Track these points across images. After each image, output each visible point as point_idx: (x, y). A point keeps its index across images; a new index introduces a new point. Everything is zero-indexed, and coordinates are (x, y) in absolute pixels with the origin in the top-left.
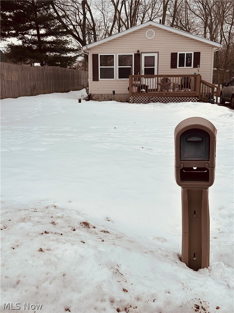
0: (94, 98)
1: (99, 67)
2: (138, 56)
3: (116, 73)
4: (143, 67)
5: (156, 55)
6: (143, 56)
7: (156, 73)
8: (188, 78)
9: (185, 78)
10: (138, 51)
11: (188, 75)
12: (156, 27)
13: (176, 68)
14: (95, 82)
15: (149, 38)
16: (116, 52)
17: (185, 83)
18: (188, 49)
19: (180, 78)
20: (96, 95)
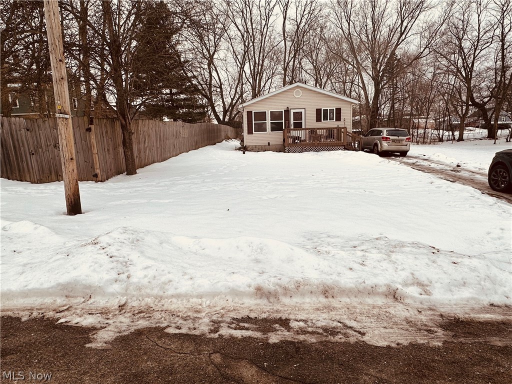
0: (249, 149)
1: (254, 122)
2: (287, 111)
3: (269, 127)
4: (292, 121)
5: (303, 111)
6: (292, 112)
7: (303, 127)
8: (331, 130)
9: (329, 130)
10: (288, 108)
11: (332, 128)
12: (303, 87)
13: (321, 121)
14: (250, 135)
15: (296, 97)
16: (268, 108)
17: (329, 134)
18: (331, 106)
19: (325, 130)
20: (251, 147)
